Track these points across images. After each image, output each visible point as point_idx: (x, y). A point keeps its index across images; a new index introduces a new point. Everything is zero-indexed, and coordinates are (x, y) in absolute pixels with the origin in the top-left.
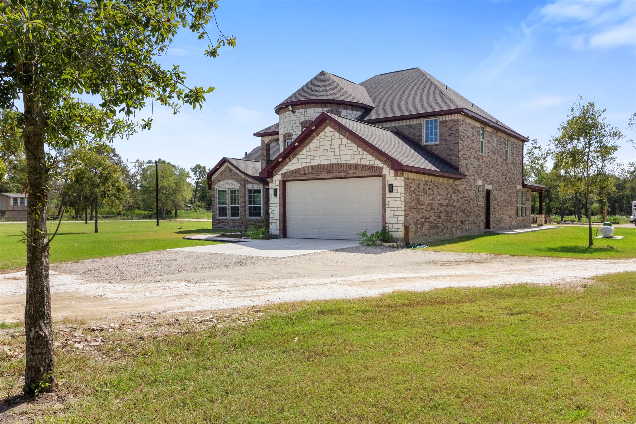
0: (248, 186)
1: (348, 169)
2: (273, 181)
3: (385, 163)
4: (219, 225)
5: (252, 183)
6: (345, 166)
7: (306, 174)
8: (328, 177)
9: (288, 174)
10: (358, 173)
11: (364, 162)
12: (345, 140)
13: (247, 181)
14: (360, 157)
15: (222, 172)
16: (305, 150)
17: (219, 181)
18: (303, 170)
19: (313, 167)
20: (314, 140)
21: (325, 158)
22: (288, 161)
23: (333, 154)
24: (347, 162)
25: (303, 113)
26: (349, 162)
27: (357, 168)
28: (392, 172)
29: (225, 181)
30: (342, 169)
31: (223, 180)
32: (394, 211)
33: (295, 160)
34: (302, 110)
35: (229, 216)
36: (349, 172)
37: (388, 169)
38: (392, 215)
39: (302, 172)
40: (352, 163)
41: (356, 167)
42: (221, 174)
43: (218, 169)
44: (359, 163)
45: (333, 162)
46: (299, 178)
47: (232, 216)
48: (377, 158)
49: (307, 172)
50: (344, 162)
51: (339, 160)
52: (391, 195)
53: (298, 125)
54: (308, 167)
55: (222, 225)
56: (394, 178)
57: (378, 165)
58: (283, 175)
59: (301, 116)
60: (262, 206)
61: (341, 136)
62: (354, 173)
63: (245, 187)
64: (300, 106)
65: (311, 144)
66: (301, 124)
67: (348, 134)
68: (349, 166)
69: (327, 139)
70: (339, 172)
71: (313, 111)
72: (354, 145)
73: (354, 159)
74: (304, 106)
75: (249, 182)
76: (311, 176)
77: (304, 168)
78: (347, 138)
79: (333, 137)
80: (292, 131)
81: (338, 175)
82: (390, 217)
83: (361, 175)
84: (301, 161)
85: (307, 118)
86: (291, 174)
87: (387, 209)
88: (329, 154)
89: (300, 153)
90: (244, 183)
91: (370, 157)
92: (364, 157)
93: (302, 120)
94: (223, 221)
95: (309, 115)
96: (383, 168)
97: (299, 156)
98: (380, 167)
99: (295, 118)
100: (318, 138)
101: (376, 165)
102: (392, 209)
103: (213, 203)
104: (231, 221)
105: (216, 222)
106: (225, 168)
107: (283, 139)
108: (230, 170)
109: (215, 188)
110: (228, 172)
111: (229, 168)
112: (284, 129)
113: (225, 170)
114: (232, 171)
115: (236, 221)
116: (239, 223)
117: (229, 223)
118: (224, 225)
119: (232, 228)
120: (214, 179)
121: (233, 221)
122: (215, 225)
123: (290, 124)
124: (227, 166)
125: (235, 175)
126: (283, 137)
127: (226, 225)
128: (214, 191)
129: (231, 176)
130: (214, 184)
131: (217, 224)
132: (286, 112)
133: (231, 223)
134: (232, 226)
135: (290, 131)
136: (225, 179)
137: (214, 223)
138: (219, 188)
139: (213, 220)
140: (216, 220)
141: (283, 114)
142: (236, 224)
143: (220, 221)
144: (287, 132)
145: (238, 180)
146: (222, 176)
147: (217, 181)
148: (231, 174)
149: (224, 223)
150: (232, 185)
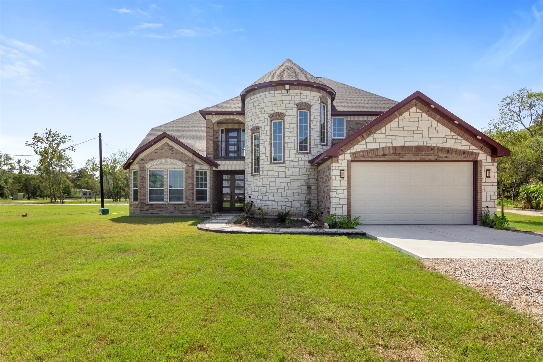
0: (197, 167)
1: (440, 153)
2: (338, 160)
3: (481, 149)
4: (151, 211)
5: (200, 164)
6: (436, 149)
7: (385, 155)
8: (415, 159)
9: (362, 153)
10: (451, 157)
11: (458, 147)
12: (435, 123)
13: (195, 161)
14: (454, 141)
15: (157, 149)
16: (383, 130)
17: (152, 160)
18: (381, 150)
19: (395, 148)
20: (396, 120)
21: (411, 139)
22: (360, 139)
23: (420, 136)
24: (438, 145)
25: (299, 95)
26: (441, 146)
27: (450, 152)
28: (489, 159)
29: (163, 160)
30: (432, 152)
31: (158, 158)
32: (491, 195)
33: (370, 139)
34: (298, 92)
35: (166, 201)
36: (440, 155)
37: (485, 155)
38: (488, 200)
39: (381, 153)
40: (444, 146)
41: (448, 150)
42: (156, 151)
43: (151, 146)
44: (452, 147)
45: (421, 144)
46: (375, 159)
47: (171, 200)
48: (472, 143)
49: (388, 152)
50: (435, 145)
51: (428, 142)
52: (488, 180)
53: (293, 105)
54: (389, 147)
55: (156, 211)
56: (491, 164)
57: (474, 151)
58: (353, 154)
59: (296, 97)
60: (208, 189)
61: (430, 119)
62: (446, 157)
63: (193, 168)
64: (296, 87)
65: (391, 123)
66: (297, 105)
67: (439, 117)
68: (442, 150)
69: (412, 120)
70: (429, 155)
71: (309, 95)
72: (446, 128)
73: (446, 142)
74: (300, 87)
75: (198, 163)
76: (392, 158)
77: (383, 148)
78: (438, 121)
79: (420, 119)
80: (285, 111)
81: (427, 158)
82: (487, 201)
83: (454, 159)
84: (378, 140)
85: (303, 100)
86: (366, 154)
87: (483, 193)
88: (415, 136)
89: (377, 132)
90: (191, 165)
91: (464, 142)
92: (457, 141)
93: (297, 101)
95: (305, 97)
96: (479, 154)
97: (375, 135)
98: (476, 153)
99: (289, 98)
100: (400, 117)
101: (471, 151)
102: (488, 193)
103: (142, 185)
104: (172, 206)
105: (147, 207)
106: (162, 145)
107: (269, 118)
108: (170, 148)
109: (145, 167)
110: (168, 150)
111: (169, 145)
112: (270, 108)
113: (163, 147)
114: (173, 150)
115: (180, 206)
116: (184, 208)
117: (169, 208)
118: (160, 211)
119: (174, 214)
120: (144, 157)
121: (175, 206)
122: (145, 211)
123: (283, 103)
124: (166, 143)
125: (178, 154)
126: (269, 116)
127: (162, 211)
128: (143, 171)
129: (172, 155)
130: (144, 162)
131: (147, 210)
132: (275, 90)
133: (172, 208)
134: (173, 212)
135: (282, 111)
136: (162, 158)
137: (143, 208)
138: (152, 168)
139: (142, 205)
140: (147, 205)
141: (269, 92)
142: (180, 209)
143: (154, 206)
144: (276, 111)
145: (183, 160)
146: (157, 153)
147: (149, 159)
148: (172, 152)
149: (159, 208)
150: (173, 165)
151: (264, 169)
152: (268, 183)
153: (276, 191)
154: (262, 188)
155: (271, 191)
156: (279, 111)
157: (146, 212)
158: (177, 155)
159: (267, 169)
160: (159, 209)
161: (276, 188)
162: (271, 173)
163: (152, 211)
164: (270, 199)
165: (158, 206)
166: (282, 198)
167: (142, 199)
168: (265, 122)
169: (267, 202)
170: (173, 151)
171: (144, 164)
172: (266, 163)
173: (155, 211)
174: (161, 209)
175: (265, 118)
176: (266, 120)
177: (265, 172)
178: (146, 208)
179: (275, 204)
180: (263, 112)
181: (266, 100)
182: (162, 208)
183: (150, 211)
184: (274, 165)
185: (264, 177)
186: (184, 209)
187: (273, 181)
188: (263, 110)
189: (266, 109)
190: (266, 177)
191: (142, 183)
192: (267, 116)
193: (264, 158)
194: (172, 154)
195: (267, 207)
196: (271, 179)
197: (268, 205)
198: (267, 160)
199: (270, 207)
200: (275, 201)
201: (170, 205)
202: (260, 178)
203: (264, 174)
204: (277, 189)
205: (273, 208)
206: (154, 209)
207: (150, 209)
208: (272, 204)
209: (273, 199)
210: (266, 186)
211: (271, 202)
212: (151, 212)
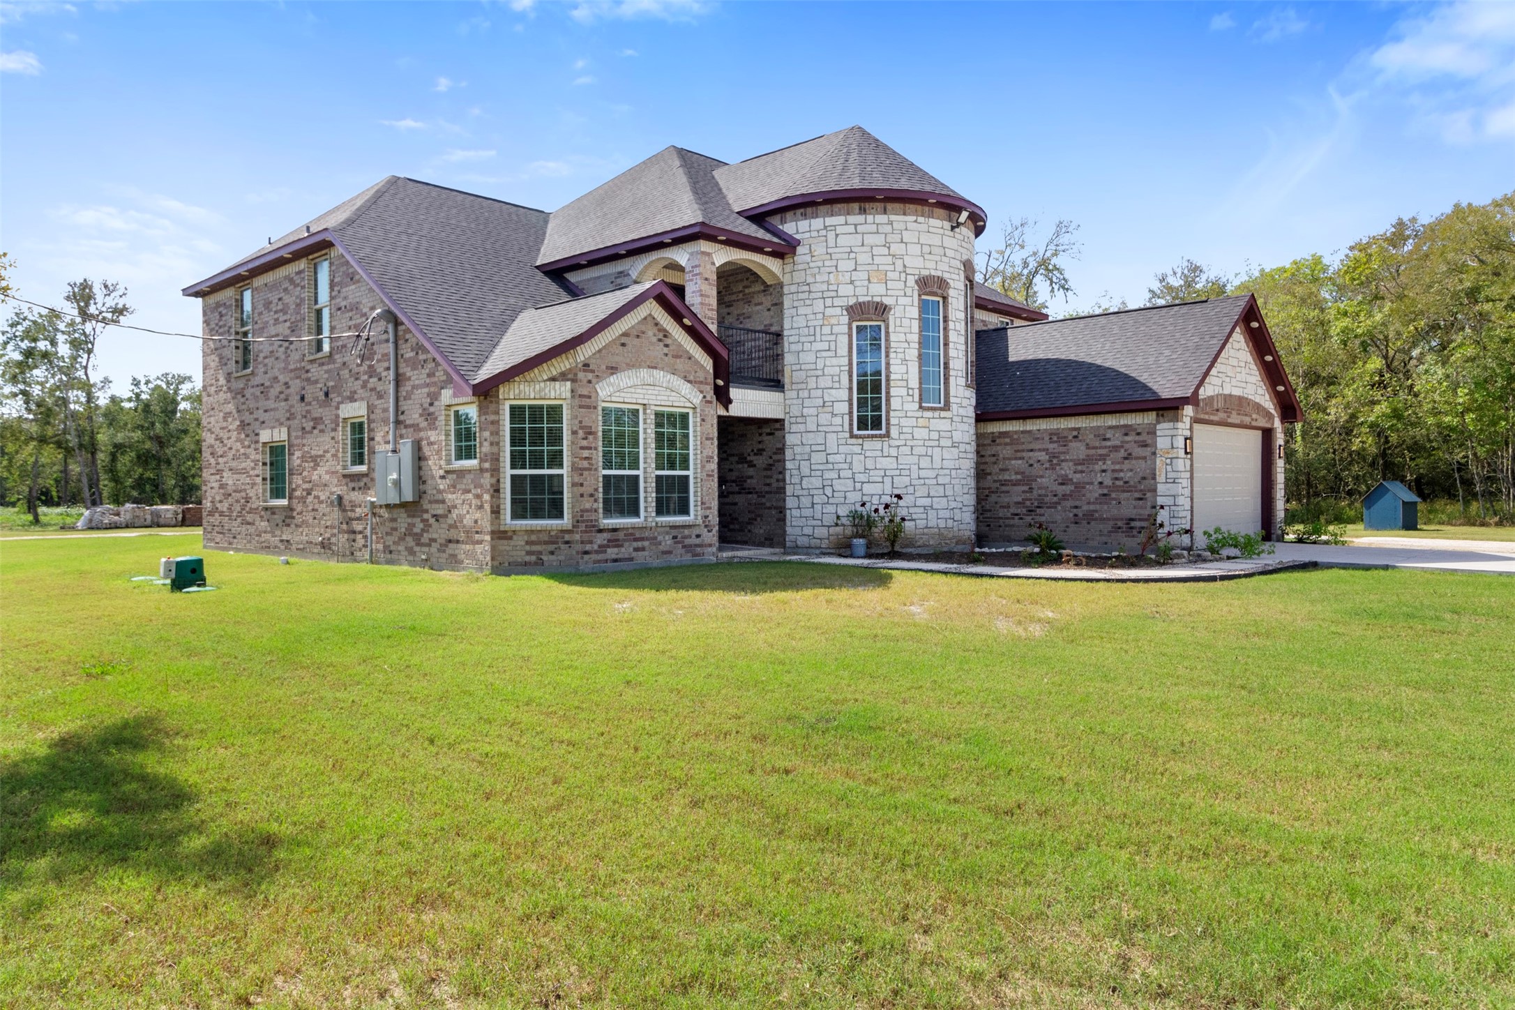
2: (1182, 416)
4: (612, 552)
6: (1251, 404)
7: (1218, 410)
8: (1237, 422)
9: (1202, 404)
12: (1248, 356)
14: (1261, 391)
15: (625, 334)
17: (613, 370)
21: (1235, 382)
23: (1240, 377)
24: (1252, 398)
29: (644, 373)
30: (1248, 409)
31: (630, 366)
35: (647, 514)
37: (1278, 420)
40: (1256, 400)
44: (1261, 402)
45: (1241, 393)
46: (1211, 418)
47: (659, 512)
51: (1245, 391)
55: (626, 550)
61: (1245, 347)
66: (964, 265)
69: (1234, 345)
70: (1246, 415)
72: (1255, 367)
73: (1257, 393)
76: (1222, 416)
78: (1250, 353)
79: (1240, 345)
80: (949, 275)
81: (1245, 420)
83: (1260, 424)
84: (1213, 380)
88: (1237, 376)
93: (965, 256)
94: (632, 535)
98: (1274, 416)
99: (955, 244)
101: (1271, 411)
103: (586, 458)
104: (667, 533)
105: (601, 539)
106: (639, 323)
107: (916, 287)
108: (661, 336)
109: (593, 395)
110: (654, 339)
111: (657, 324)
112: (919, 262)
113: (643, 328)
114: (668, 341)
115: (686, 532)
116: (698, 536)
117: (660, 538)
118: (636, 550)
119: (675, 559)
120: (590, 357)
121: (674, 532)
122: (597, 552)
123: (945, 255)
124: (650, 315)
125: (680, 357)
126: (916, 282)
127: (643, 549)
128: (588, 407)
129: (666, 359)
130: (590, 376)
131: (602, 549)
132: (929, 217)
133: (667, 538)
134: (669, 552)
135: (946, 276)
136: (640, 367)
137: (591, 542)
138: (614, 399)
139: (586, 532)
140: (600, 531)
141: (914, 218)
142: (688, 541)
143: (621, 535)
144: (933, 273)
145: (692, 378)
146: (625, 349)
147: (604, 367)
148: (666, 350)
149: (636, 540)
150: (668, 393)
151: (904, 422)
152: (915, 459)
153: (934, 482)
154: (897, 472)
155: (922, 481)
156: (939, 274)
157: (600, 557)
158: (678, 360)
159: (913, 422)
160: (635, 544)
161: (932, 474)
162: (923, 433)
163: (616, 550)
164: (921, 502)
165: (632, 534)
166: (945, 499)
167: (587, 511)
168: (905, 295)
169: (912, 510)
170: (667, 346)
171: (590, 382)
172: (907, 407)
173: (623, 550)
174: (640, 544)
175: (905, 286)
176: (909, 292)
177: (905, 430)
178: (599, 542)
179: (932, 514)
180: (899, 267)
181: (907, 236)
182: (642, 539)
183: (609, 550)
184: (929, 414)
185: (903, 442)
186: (698, 541)
187: (926, 455)
188: (899, 263)
189: (908, 261)
190: (909, 443)
191: (586, 453)
192: (911, 281)
193: (904, 392)
194: (666, 355)
195: (913, 523)
196: (922, 450)
197: (914, 520)
198: (910, 399)
199: (921, 523)
200: (931, 507)
201: (662, 529)
202: (890, 446)
203: (902, 437)
204: (936, 477)
205: (927, 527)
206: (622, 546)
207: (608, 546)
208: (924, 516)
209: (927, 502)
210: (908, 467)
211: (922, 510)
212: (614, 556)
